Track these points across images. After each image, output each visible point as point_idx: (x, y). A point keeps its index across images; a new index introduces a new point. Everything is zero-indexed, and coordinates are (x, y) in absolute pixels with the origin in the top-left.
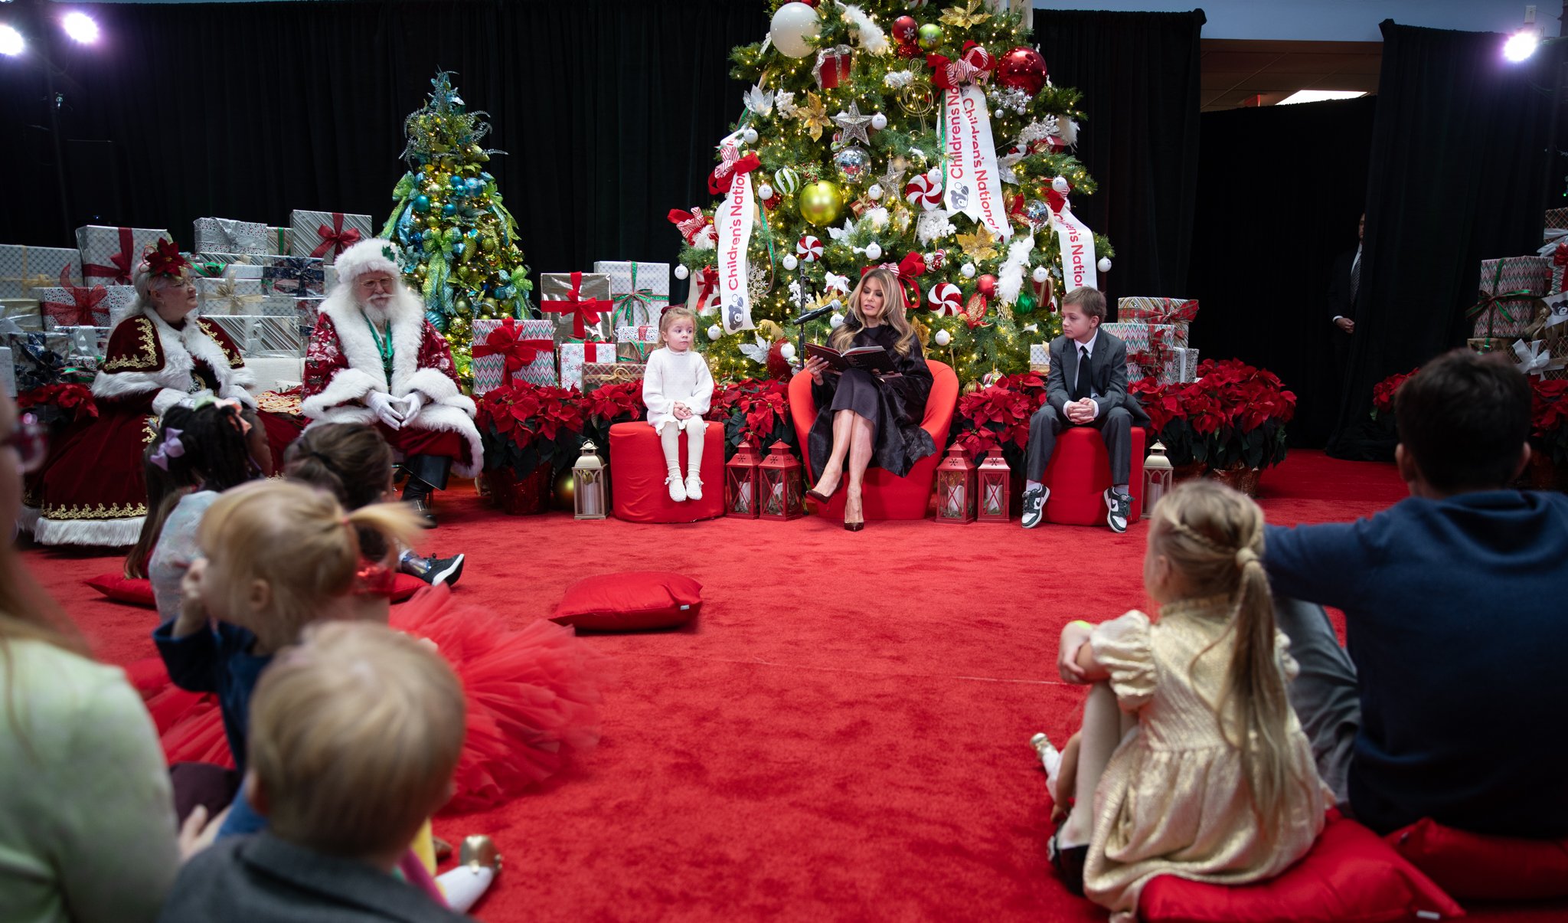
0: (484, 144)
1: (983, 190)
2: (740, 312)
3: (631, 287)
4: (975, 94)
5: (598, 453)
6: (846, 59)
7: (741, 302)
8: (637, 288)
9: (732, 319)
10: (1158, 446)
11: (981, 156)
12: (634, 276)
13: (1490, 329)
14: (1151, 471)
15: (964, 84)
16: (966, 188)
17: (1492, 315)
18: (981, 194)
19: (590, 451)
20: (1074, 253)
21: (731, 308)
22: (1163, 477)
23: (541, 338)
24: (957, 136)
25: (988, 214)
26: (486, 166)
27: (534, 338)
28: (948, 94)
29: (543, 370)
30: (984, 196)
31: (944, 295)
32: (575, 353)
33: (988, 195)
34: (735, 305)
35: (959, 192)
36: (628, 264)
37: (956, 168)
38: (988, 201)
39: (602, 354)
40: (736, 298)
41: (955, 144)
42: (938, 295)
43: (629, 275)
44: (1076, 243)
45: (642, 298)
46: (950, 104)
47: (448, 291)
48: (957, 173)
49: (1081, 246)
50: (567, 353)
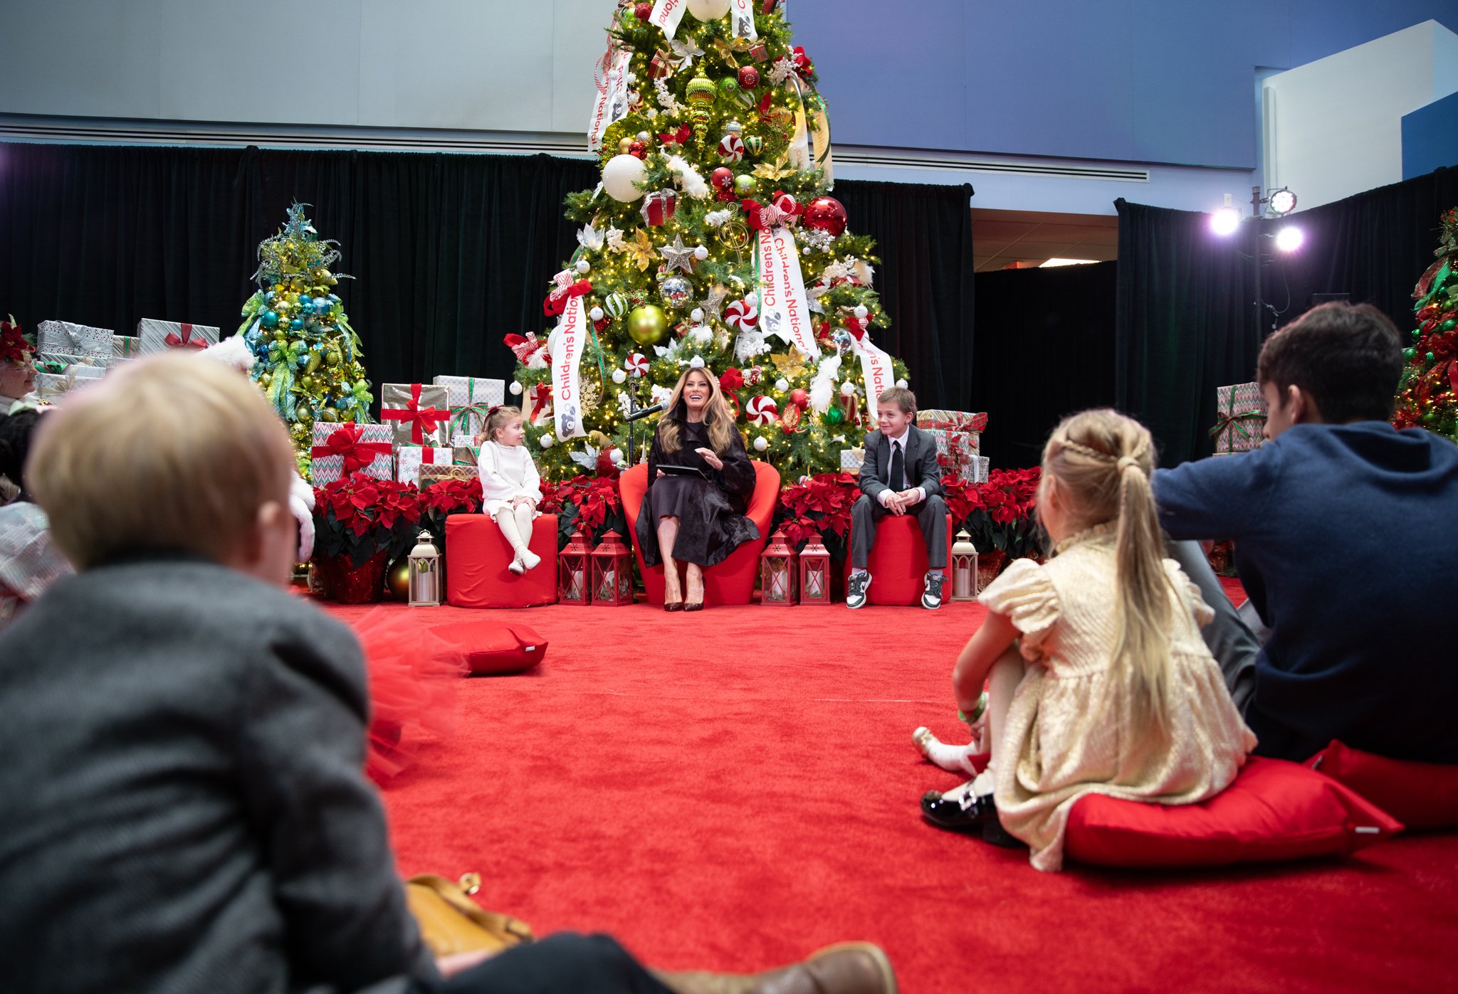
0: (333, 268)
1: (794, 316)
2: (572, 420)
3: (468, 400)
4: (784, 234)
5: (434, 542)
6: (671, 201)
7: (573, 410)
8: (474, 401)
9: (564, 427)
10: (963, 534)
11: (791, 287)
12: (471, 391)
13: (1231, 445)
14: (958, 556)
15: (775, 226)
16: (778, 314)
17: (1230, 433)
18: (792, 320)
19: (426, 540)
20: (875, 374)
21: (564, 417)
22: (969, 562)
23: (380, 441)
24: (769, 270)
25: (799, 337)
26: (334, 289)
27: (373, 441)
28: (761, 234)
29: (381, 471)
30: (794, 322)
31: (761, 406)
32: (413, 456)
33: (798, 321)
34: (568, 414)
35: (772, 317)
36: (466, 379)
37: (769, 297)
38: (798, 326)
39: (439, 457)
40: (568, 408)
41: (768, 276)
42: (756, 406)
43: (465, 390)
44: (876, 366)
45: (477, 409)
46: (763, 242)
47: (291, 398)
48: (770, 301)
49: (880, 369)
50: (405, 455)
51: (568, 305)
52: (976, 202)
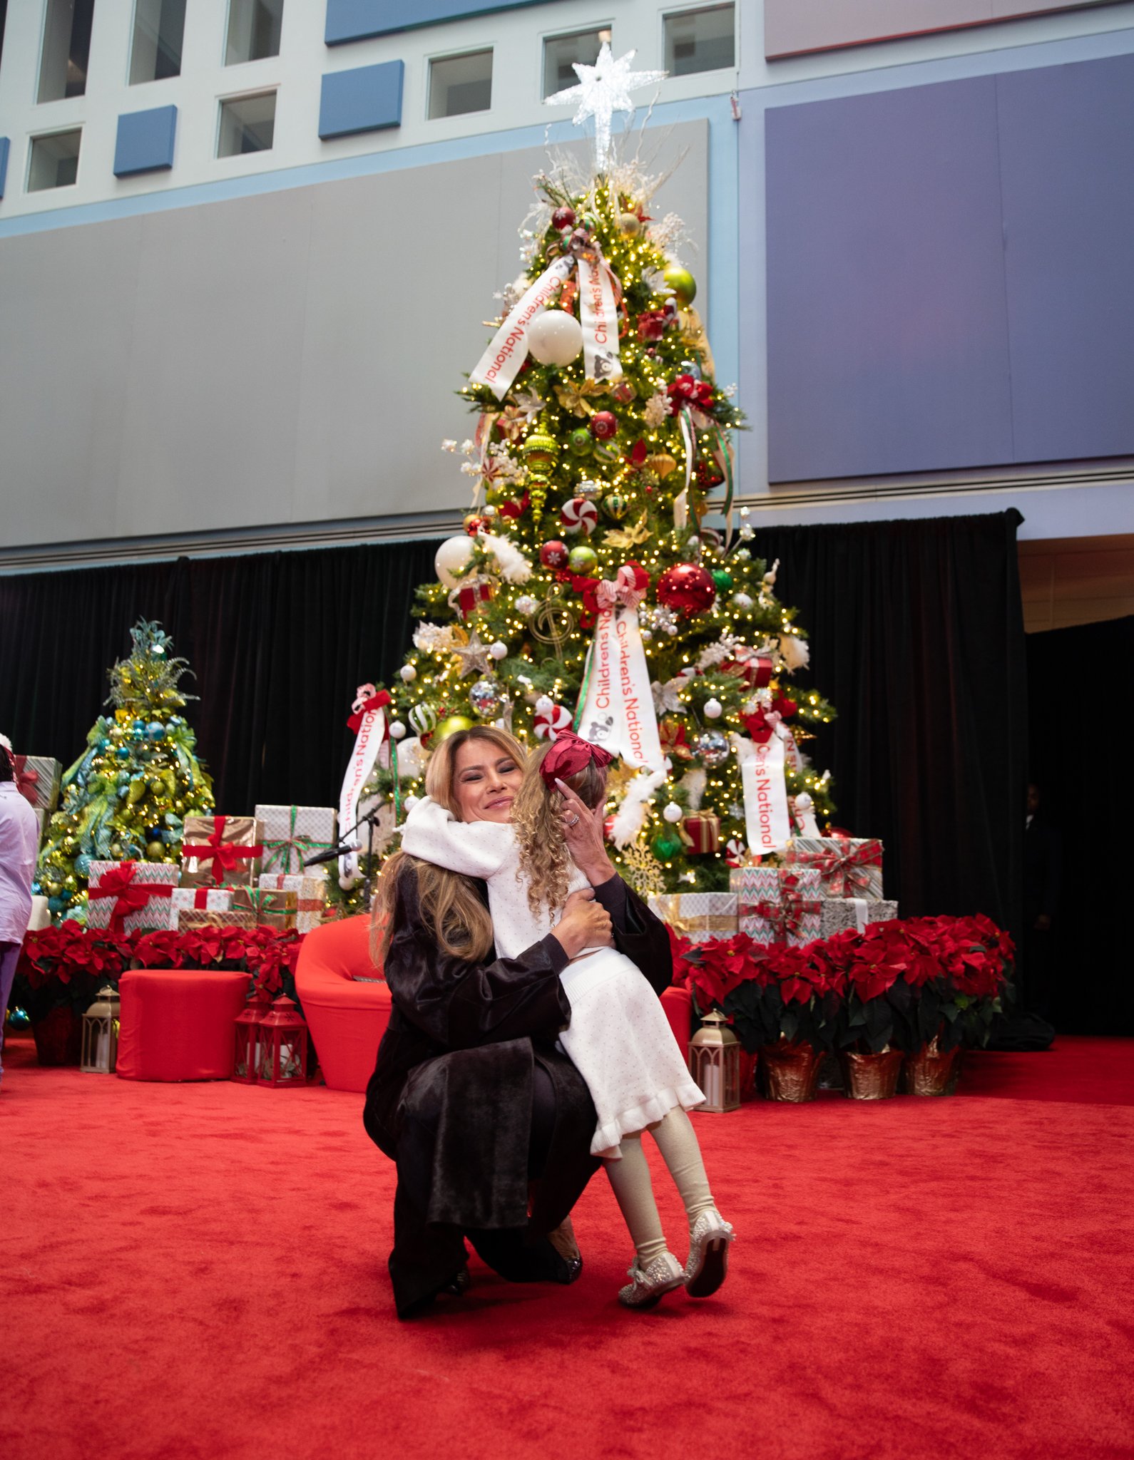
1: (633, 720)
3: (289, 833)
4: (629, 617)
6: (485, 590)
8: (296, 834)
9: (345, 866)
10: (714, 1017)
11: (632, 682)
12: (293, 823)
15: (619, 608)
16: (611, 719)
18: (630, 725)
19: (108, 998)
20: (760, 789)
23: (158, 882)
24: (605, 662)
25: (637, 746)
27: (151, 882)
28: (601, 618)
29: (157, 915)
30: (633, 727)
32: (185, 899)
33: (639, 726)
35: (602, 722)
36: (287, 808)
37: (603, 698)
38: (638, 732)
39: (213, 901)
41: (603, 671)
43: (287, 821)
44: (762, 777)
45: (301, 846)
46: (601, 628)
48: (603, 702)
49: (767, 781)
50: (177, 899)
51: (364, 722)
52: (1025, 532)
